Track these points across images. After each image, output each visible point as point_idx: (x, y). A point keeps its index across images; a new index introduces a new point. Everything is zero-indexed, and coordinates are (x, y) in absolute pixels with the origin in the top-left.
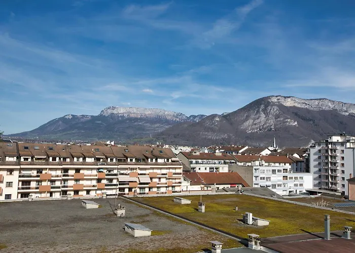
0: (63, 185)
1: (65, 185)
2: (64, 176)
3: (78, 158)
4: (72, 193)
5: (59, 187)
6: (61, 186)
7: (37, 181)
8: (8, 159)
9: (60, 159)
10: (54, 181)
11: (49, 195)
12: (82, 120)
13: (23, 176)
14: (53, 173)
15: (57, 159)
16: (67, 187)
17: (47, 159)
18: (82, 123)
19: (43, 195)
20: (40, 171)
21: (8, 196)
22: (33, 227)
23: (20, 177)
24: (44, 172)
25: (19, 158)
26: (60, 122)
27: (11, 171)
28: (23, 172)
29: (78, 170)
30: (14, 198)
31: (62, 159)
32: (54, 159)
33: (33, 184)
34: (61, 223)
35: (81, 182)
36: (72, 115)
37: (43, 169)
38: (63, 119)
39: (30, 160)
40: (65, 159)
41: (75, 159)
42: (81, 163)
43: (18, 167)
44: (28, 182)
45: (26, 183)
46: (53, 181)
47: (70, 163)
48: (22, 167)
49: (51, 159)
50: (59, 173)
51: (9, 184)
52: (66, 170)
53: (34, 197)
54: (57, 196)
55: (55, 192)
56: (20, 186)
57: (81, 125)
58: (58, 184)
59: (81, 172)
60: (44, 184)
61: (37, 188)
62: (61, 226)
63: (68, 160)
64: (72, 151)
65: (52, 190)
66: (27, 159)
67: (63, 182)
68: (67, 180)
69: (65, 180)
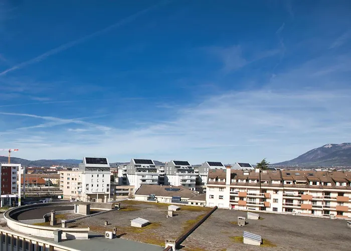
0: (325, 205)
1: (327, 205)
2: (325, 197)
3: (341, 183)
4: (335, 213)
5: (321, 207)
6: (322, 206)
7: (299, 200)
8: (273, 182)
9: (320, 183)
10: (316, 201)
11: (310, 212)
12: (343, 148)
13: (286, 196)
14: (314, 195)
15: (318, 183)
16: (329, 207)
17: (307, 183)
18: (344, 150)
19: (305, 212)
20: (301, 192)
21: (275, 209)
22: (297, 236)
23: (284, 195)
24: (305, 193)
25: (282, 181)
26: (319, 152)
27: (276, 191)
28: (286, 193)
29: (341, 194)
30: (280, 211)
31: (323, 183)
32: (315, 183)
33: (295, 202)
34: (324, 237)
35: (345, 205)
36: (331, 145)
37: (304, 191)
38: (322, 149)
39: (291, 183)
40: (326, 183)
41: (338, 184)
42: (345, 188)
43: (282, 188)
44: (291, 201)
45: (289, 201)
46: (314, 201)
47: (331, 187)
48: (285, 188)
49: (311, 183)
50: (320, 195)
51: (276, 200)
52: (328, 193)
53: (296, 212)
54: (318, 214)
55: (316, 210)
56: (284, 202)
57: (342, 152)
58: (319, 204)
59: (345, 195)
60: (305, 202)
61: (298, 206)
62: (325, 240)
63: (329, 184)
64: (333, 177)
65: (313, 208)
66: (289, 183)
67: (324, 203)
68: (329, 201)
69: (326, 202)
